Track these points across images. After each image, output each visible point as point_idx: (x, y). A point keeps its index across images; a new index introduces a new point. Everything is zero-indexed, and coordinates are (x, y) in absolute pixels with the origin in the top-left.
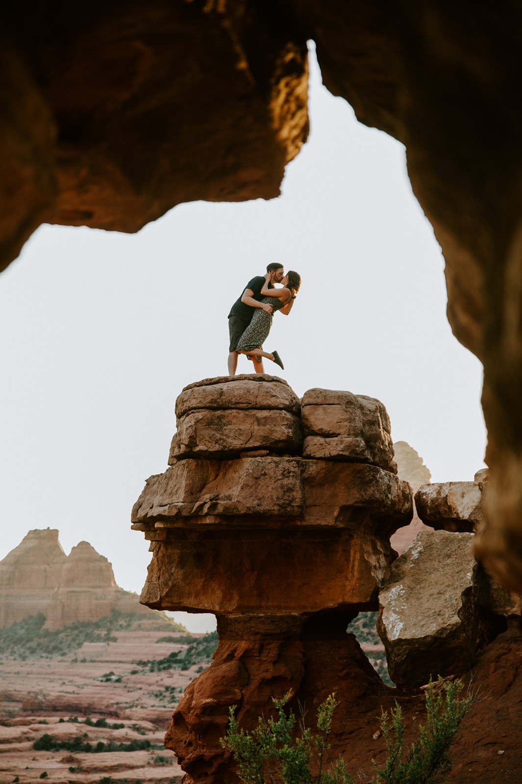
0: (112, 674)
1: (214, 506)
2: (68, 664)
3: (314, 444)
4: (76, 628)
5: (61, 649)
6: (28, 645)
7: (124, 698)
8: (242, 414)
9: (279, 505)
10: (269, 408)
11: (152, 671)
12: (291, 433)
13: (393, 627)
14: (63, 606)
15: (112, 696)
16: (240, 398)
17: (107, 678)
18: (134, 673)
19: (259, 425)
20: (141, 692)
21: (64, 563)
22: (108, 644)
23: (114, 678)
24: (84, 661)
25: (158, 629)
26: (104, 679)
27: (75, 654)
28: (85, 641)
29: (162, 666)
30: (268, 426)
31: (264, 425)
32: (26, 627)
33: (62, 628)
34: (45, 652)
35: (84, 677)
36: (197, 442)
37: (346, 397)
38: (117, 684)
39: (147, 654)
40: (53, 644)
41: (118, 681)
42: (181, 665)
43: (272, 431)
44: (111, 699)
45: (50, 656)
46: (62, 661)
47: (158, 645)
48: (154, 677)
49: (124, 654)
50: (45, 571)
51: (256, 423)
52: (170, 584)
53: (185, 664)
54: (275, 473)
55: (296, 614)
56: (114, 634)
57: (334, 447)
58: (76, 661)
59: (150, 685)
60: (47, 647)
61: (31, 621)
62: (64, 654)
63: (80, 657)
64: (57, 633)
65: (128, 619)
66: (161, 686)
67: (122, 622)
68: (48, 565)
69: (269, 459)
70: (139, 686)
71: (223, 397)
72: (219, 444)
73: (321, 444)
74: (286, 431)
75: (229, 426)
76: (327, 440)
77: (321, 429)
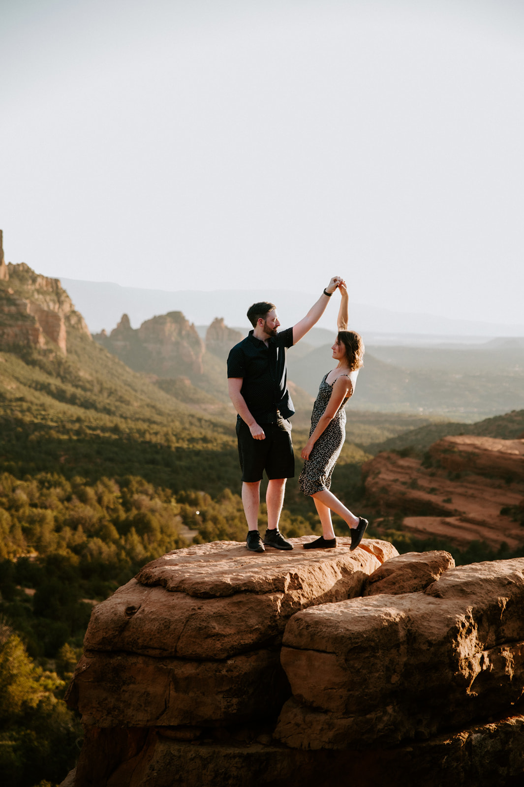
3: (290, 723)
8: (152, 666)
10: (198, 660)
16: (151, 639)
19: (177, 689)
31: (187, 690)
36: (80, 709)
37: (350, 638)
51: (172, 686)
57: (317, 735)
69: (192, 750)
71: (127, 634)
72: (112, 716)
73: (298, 725)
74: (223, 704)
75: (131, 686)
76: (310, 717)
77: (300, 696)
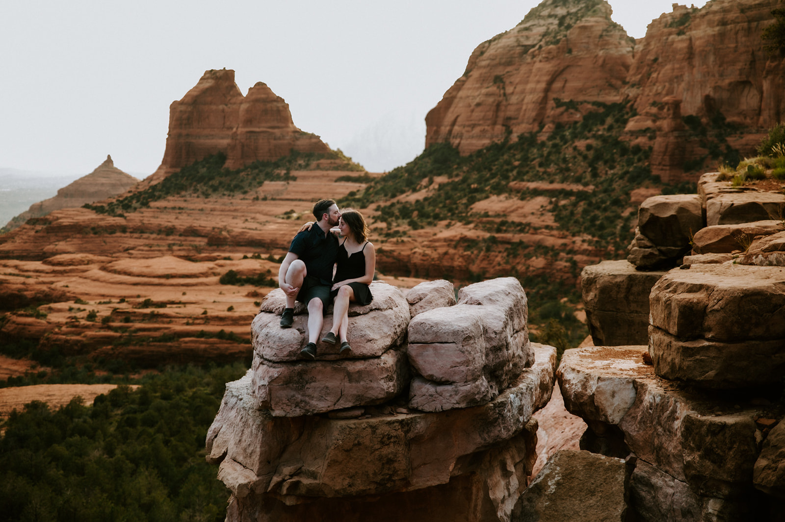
0: (292, 211)
1: (295, 485)
2: (250, 201)
3: (422, 394)
4: (255, 167)
5: (242, 188)
6: (210, 183)
8: (329, 368)
9: (376, 483)
10: (364, 358)
12: (392, 388)
14: (243, 146)
17: (288, 215)
19: (350, 381)
21: (241, 103)
22: (288, 183)
23: (295, 215)
24: (265, 199)
25: (337, 168)
26: (285, 216)
27: (256, 192)
28: (265, 180)
30: (362, 383)
31: (358, 381)
32: (207, 165)
33: (242, 168)
34: (227, 190)
35: (266, 214)
36: (273, 407)
38: (298, 222)
39: (326, 193)
40: (234, 183)
41: (298, 218)
42: (360, 204)
43: (367, 388)
45: (232, 193)
46: (244, 199)
47: (337, 184)
49: (304, 192)
50: (223, 111)
51: (347, 379)
53: (363, 203)
54: (371, 440)
56: (294, 173)
57: (448, 398)
58: (257, 199)
60: (229, 185)
61: (211, 160)
62: (245, 193)
63: (262, 195)
64: (238, 172)
65: (306, 159)
67: (301, 162)
68: (226, 105)
69: (364, 422)
72: (300, 408)
74: (385, 386)
75: (313, 384)
76: (440, 389)
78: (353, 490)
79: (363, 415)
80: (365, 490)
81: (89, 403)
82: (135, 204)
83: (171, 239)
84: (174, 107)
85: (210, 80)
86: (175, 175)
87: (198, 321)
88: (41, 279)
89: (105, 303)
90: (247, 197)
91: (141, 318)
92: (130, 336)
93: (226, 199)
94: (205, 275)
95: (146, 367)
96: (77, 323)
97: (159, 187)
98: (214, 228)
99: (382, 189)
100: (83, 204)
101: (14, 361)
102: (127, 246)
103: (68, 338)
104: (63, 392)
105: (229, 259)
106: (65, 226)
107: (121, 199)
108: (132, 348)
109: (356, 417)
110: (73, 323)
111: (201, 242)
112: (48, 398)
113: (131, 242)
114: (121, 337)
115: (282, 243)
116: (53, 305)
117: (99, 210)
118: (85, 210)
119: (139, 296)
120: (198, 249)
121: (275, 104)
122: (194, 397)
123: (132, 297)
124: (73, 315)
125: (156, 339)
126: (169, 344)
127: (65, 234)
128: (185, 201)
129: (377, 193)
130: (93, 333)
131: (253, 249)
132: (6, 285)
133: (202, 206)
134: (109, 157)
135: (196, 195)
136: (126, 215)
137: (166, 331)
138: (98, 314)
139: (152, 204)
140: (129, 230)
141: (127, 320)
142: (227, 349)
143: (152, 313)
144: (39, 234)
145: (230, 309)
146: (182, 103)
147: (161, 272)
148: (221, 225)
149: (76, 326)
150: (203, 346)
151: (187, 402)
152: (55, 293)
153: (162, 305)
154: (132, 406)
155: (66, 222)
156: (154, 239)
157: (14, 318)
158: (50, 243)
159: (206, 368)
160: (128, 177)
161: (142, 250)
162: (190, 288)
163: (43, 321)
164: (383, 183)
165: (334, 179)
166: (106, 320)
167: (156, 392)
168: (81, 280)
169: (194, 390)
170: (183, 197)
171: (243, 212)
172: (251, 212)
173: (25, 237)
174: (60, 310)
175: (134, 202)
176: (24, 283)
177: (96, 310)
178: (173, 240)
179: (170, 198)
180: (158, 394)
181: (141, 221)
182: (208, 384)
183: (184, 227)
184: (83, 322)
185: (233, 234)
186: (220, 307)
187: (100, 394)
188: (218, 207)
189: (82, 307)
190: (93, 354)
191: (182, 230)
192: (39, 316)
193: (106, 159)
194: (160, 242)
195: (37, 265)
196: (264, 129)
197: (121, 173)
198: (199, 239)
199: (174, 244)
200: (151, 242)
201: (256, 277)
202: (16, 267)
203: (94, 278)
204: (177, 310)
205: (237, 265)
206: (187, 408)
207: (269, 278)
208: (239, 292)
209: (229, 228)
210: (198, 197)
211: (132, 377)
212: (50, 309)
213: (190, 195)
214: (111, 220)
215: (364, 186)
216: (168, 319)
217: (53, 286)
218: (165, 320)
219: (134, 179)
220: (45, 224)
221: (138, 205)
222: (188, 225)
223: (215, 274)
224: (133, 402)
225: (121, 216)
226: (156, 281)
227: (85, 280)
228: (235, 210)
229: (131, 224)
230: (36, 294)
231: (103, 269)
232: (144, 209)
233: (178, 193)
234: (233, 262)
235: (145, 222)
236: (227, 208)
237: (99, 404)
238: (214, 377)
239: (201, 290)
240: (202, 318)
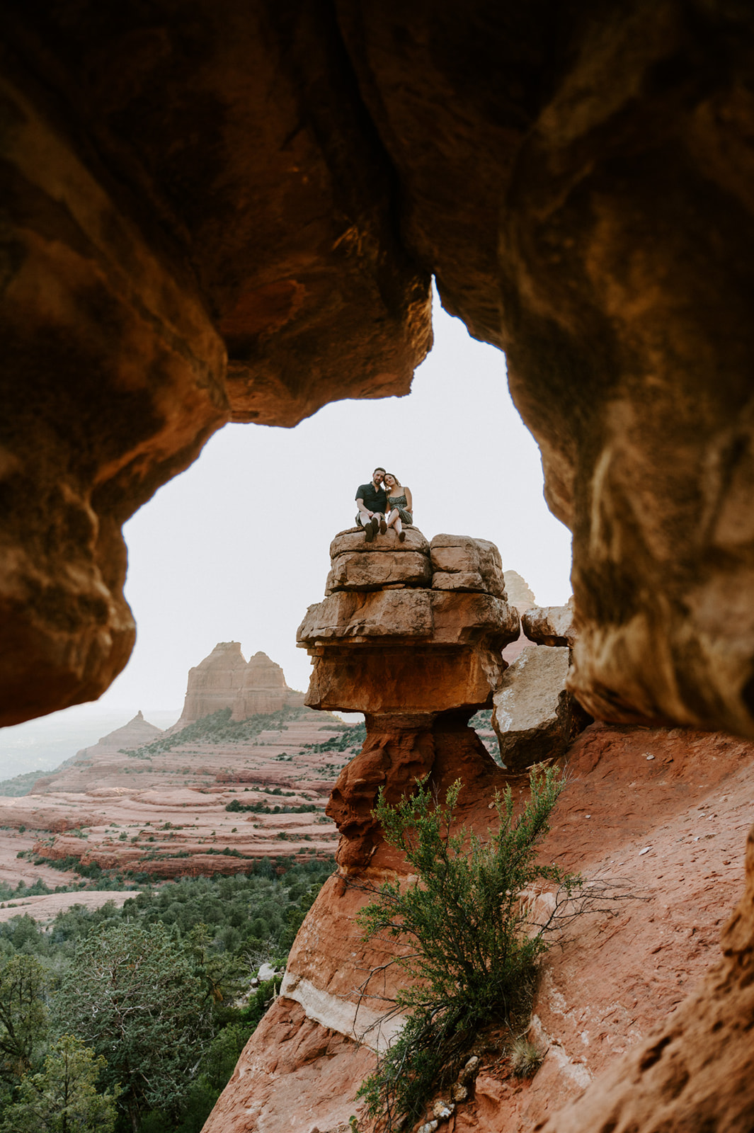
0: (285, 754)
1: (361, 629)
2: (251, 746)
3: (441, 579)
4: (256, 719)
5: (244, 736)
6: (219, 732)
7: (295, 772)
8: (383, 555)
9: (413, 628)
10: (405, 550)
11: (316, 752)
12: (423, 570)
13: (505, 722)
14: (246, 702)
15: (285, 771)
16: (382, 543)
17: (281, 758)
18: (302, 753)
19: (396, 564)
20: (307, 768)
21: (245, 669)
22: (281, 732)
23: (286, 757)
24: (263, 744)
25: (320, 720)
26: (279, 758)
27: (256, 739)
28: (263, 729)
29: (323, 749)
30: (404, 565)
31: (401, 564)
32: (217, 718)
33: (245, 719)
34: (232, 737)
35: (263, 757)
36: (348, 578)
37: (466, 540)
38: (289, 762)
39: (311, 739)
40: (238, 732)
41: (289, 760)
42: (339, 748)
43: (407, 568)
44: (284, 773)
45: (236, 740)
46: (246, 744)
47: (320, 732)
48: (317, 757)
49: (293, 739)
50: (231, 675)
51: (394, 562)
52: (328, 690)
53: (341, 747)
54: (410, 602)
55: (428, 713)
56: (285, 724)
57: (457, 581)
58: (256, 744)
59: (314, 763)
60: (234, 734)
61: (220, 714)
62: (247, 739)
63: (260, 742)
64: (241, 723)
65: (296, 712)
66: (323, 763)
67: (292, 715)
68: (233, 670)
69: (405, 591)
70: (306, 764)
72: (365, 580)
73: (447, 579)
74: (418, 568)
75: (373, 565)
76: (452, 575)
77: (447, 567)
78: (399, 631)
79: (404, 588)
80: (406, 632)
81: (120, 906)
82: (159, 749)
83: (186, 777)
84: (192, 672)
85: (221, 651)
86: (192, 726)
87: (208, 841)
88: (84, 808)
89: (134, 826)
90: (248, 742)
91: (163, 838)
92: (153, 853)
93: (231, 745)
94: (214, 804)
95: (166, 879)
96: (111, 842)
97: (179, 736)
98: (221, 768)
99: (356, 736)
100: (119, 750)
101: (61, 873)
102: (152, 783)
103: (104, 855)
104: (99, 898)
105: (233, 791)
106: (105, 767)
107: (149, 745)
108: (154, 862)
109: (400, 589)
110: (109, 843)
111: (212, 779)
112: (87, 902)
113: (155, 780)
114: (146, 853)
115: (275, 779)
116: (92, 828)
117: (131, 754)
118: (120, 754)
119: (161, 821)
120: (208, 785)
121: (272, 669)
122: (204, 901)
123: (155, 822)
124: (109, 836)
125: (174, 856)
126: (184, 859)
127: (103, 773)
128: (199, 746)
129: (352, 739)
130: (124, 850)
131: (253, 785)
132: (56, 812)
133: (212, 750)
134: (140, 712)
135: (208, 742)
136: (151, 758)
137: (182, 849)
138: (128, 835)
139: (173, 749)
140: (154, 770)
141: (151, 840)
142: (231, 863)
143: (172, 833)
144: (83, 773)
145: (234, 831)
146: (198, 668)
147: (179, 802)
148: (227, 766)
149: (111, 845)
150: (211, 861)
151: (199, 905)
152: (95, 819)
153: (179, 828)
154: (155, 908)
155: (104, 763)
156: (173, 777)
157: (62, 838)
158: (92, 781)
159: (214, 879)
160: (155, 728)
161: (164, 786)
162: (201, 814)
163: (85, 841)
164: (357, 731)
165: (318, 728)
166: (135, 840)
167: (174, 897)
168: (116, 808)
169: (204, 895)
170: (197, 743)
171: (245, 755)
172: (251, 755)
173: (72, 776)
174: (98, 832)
175: (159, 747)
176: (70, 811)
177: (127, 832)
178: (188, 778)
179: (187, 744)
180: (175, 898)
181: (163, 763)
182: (216, 890)
183: (198, 768)
184: (116, 841)
185: (237, 772)
186: (226, 829)
187: (128, 898)
188: (225, 750)
189: (116, 829)
190: (123, 868)
191: (196, 770)
192: (81, 836)
193: (137, 714)
194: (178, 780)
195: (82, 796)
196: (263, 689)
197: (149, 725)
198: (210, 777)
199: (189, 781)
200: (171, 779)
201: (255, 806)
202: (65, 798)
203: (126, 807)
204: (192, 832)
205: (240, 796)
206: (199, 909)
207: (265, 806)
208: (241, 817)
209: (233, 768)
210: (209, 743)
211: (154, 886)
212: (91, 831)
213: (203, 742)
214: (140, 762)
215: (342, 734)
216: (184, 839)
217: (93, 813)
218: (182, 839)
219: (159, 730)
220: (88, 765)
221: (162, 750)
222: (201, 766)
223: (222, 803)
224: (155, 905)
225: (148, 758)
226: (175, 809)
227: (119, 808)
228: (239, 754)
229: (156, 765)
230: (80, 819)
231: (134, 799)
232: (166, 753)
233: (193, 740)
234: (237, 793)
235: (166, 763)
236: (232, 752)
237: (128, 905)
238: (220, 884)
239: (211, 816)
240: (211, 838)
